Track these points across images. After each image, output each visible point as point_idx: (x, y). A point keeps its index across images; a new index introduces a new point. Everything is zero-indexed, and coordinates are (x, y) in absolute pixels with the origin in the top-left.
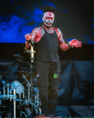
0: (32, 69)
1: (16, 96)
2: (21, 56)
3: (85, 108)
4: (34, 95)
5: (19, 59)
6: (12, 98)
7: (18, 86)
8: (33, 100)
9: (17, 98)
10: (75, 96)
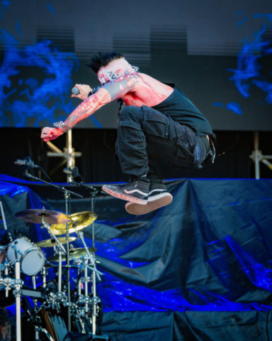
2: (35, 164)
6: (10, 289)
8: (72, 293)
10: (196, 283)
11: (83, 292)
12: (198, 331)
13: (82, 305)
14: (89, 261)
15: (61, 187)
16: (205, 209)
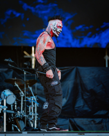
0: (26, 76)
1: (7, 107)
2: (12, 61)
3: (89, 121)
4: (28, 106)
5: (10, 64)
6: (2, 110)
7: (9, 95)
8: (27, 112)
9: (7, 109)
10: (79, 107)
11: (31, 111)
12: (79, 126)
13: (31, 116)
14: (34, 99)
15: (23, 70)
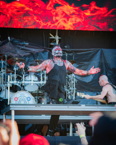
4: (68, 82)
11: (71, 86)
13: (71, 90)
14: (73, 76)
15: (65, 52)
16: (106, 59)
